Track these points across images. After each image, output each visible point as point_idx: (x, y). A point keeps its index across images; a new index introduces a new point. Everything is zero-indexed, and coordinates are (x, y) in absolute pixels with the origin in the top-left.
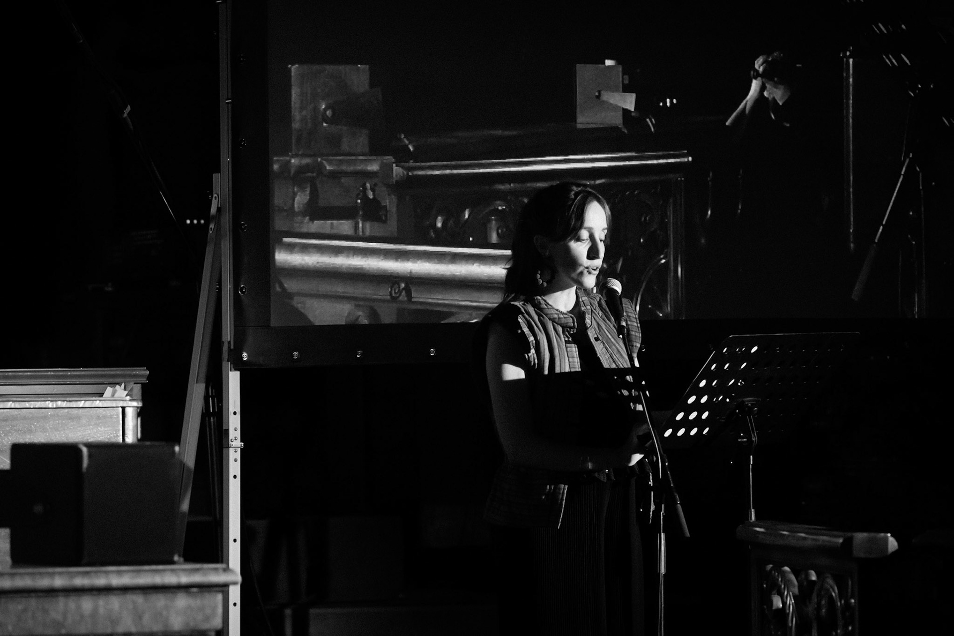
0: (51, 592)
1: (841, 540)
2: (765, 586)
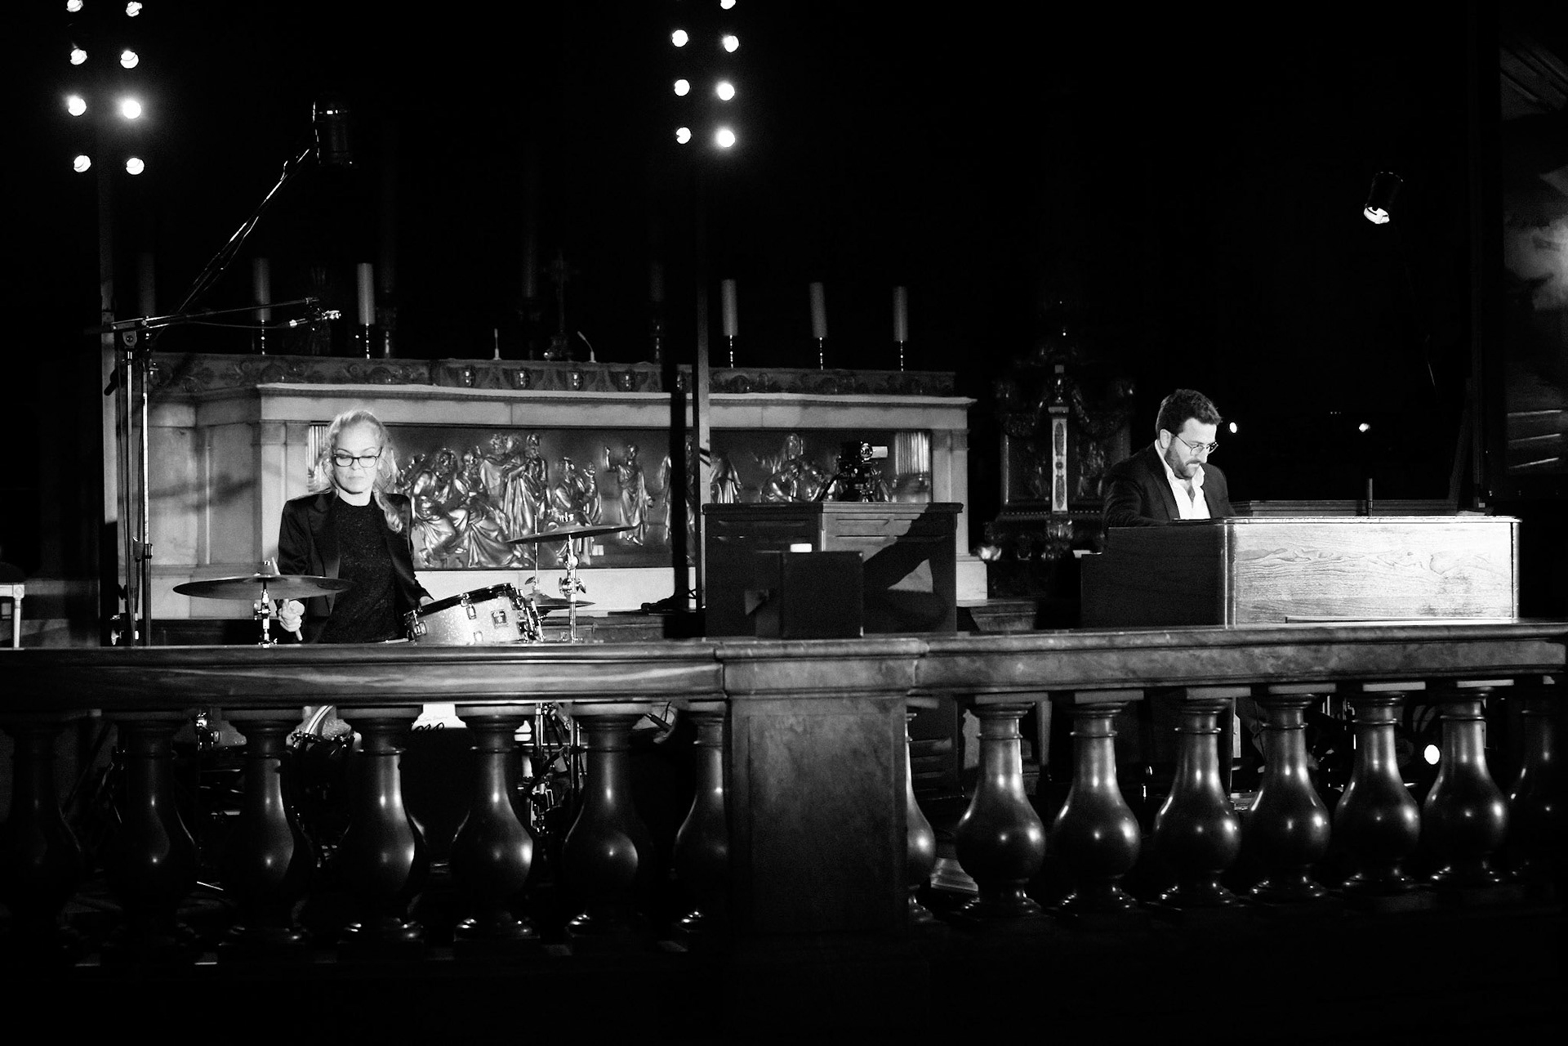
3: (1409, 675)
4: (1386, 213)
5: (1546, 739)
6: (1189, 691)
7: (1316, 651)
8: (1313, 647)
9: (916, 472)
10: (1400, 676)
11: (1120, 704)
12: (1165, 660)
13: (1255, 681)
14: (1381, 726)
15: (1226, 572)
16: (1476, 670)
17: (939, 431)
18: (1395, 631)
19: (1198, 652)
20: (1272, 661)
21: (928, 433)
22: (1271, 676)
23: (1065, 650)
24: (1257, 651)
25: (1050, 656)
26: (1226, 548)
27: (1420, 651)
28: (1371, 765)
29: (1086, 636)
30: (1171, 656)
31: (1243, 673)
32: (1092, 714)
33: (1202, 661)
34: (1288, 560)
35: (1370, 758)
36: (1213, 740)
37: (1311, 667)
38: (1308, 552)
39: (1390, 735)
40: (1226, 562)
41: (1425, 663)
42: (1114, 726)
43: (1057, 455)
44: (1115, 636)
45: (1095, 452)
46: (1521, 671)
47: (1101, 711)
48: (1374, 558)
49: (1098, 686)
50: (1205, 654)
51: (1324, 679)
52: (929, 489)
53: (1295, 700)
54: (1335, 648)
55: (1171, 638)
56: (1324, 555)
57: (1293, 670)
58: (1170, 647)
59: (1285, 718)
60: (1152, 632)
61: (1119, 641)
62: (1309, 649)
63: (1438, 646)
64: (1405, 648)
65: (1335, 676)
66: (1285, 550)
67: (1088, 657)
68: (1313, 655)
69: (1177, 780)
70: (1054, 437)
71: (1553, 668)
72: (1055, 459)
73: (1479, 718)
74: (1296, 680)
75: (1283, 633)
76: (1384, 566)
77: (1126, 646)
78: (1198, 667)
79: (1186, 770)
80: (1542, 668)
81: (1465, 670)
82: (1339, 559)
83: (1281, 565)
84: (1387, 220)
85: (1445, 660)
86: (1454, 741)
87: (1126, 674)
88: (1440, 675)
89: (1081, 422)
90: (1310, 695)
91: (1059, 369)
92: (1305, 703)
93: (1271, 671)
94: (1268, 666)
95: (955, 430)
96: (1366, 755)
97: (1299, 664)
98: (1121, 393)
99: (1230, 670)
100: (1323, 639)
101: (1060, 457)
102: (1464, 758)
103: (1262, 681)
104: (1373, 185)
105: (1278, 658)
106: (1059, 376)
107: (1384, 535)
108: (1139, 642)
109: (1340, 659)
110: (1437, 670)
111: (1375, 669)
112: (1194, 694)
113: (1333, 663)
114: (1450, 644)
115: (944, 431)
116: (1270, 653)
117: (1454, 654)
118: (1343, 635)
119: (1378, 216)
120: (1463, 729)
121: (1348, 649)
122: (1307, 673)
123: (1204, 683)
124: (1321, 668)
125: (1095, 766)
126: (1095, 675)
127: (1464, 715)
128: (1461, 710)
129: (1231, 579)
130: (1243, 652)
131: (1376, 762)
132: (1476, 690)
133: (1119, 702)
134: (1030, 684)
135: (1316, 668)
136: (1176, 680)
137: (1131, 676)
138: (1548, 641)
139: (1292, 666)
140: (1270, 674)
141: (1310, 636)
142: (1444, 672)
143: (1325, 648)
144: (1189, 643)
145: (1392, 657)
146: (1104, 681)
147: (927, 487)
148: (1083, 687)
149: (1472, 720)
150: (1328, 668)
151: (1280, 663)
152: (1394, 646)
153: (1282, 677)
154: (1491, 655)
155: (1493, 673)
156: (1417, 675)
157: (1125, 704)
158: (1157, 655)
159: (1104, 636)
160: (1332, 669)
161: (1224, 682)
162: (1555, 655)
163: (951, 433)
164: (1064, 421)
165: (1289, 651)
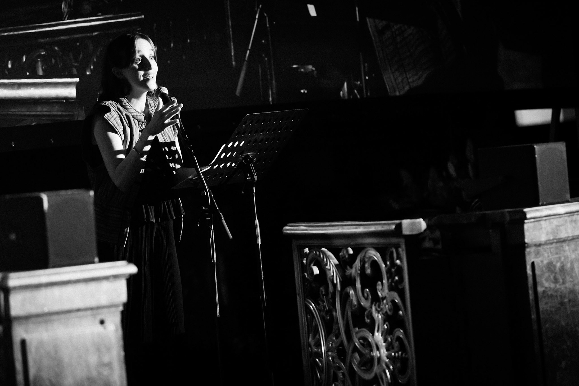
0: (38, 286)
2: (305, 261)
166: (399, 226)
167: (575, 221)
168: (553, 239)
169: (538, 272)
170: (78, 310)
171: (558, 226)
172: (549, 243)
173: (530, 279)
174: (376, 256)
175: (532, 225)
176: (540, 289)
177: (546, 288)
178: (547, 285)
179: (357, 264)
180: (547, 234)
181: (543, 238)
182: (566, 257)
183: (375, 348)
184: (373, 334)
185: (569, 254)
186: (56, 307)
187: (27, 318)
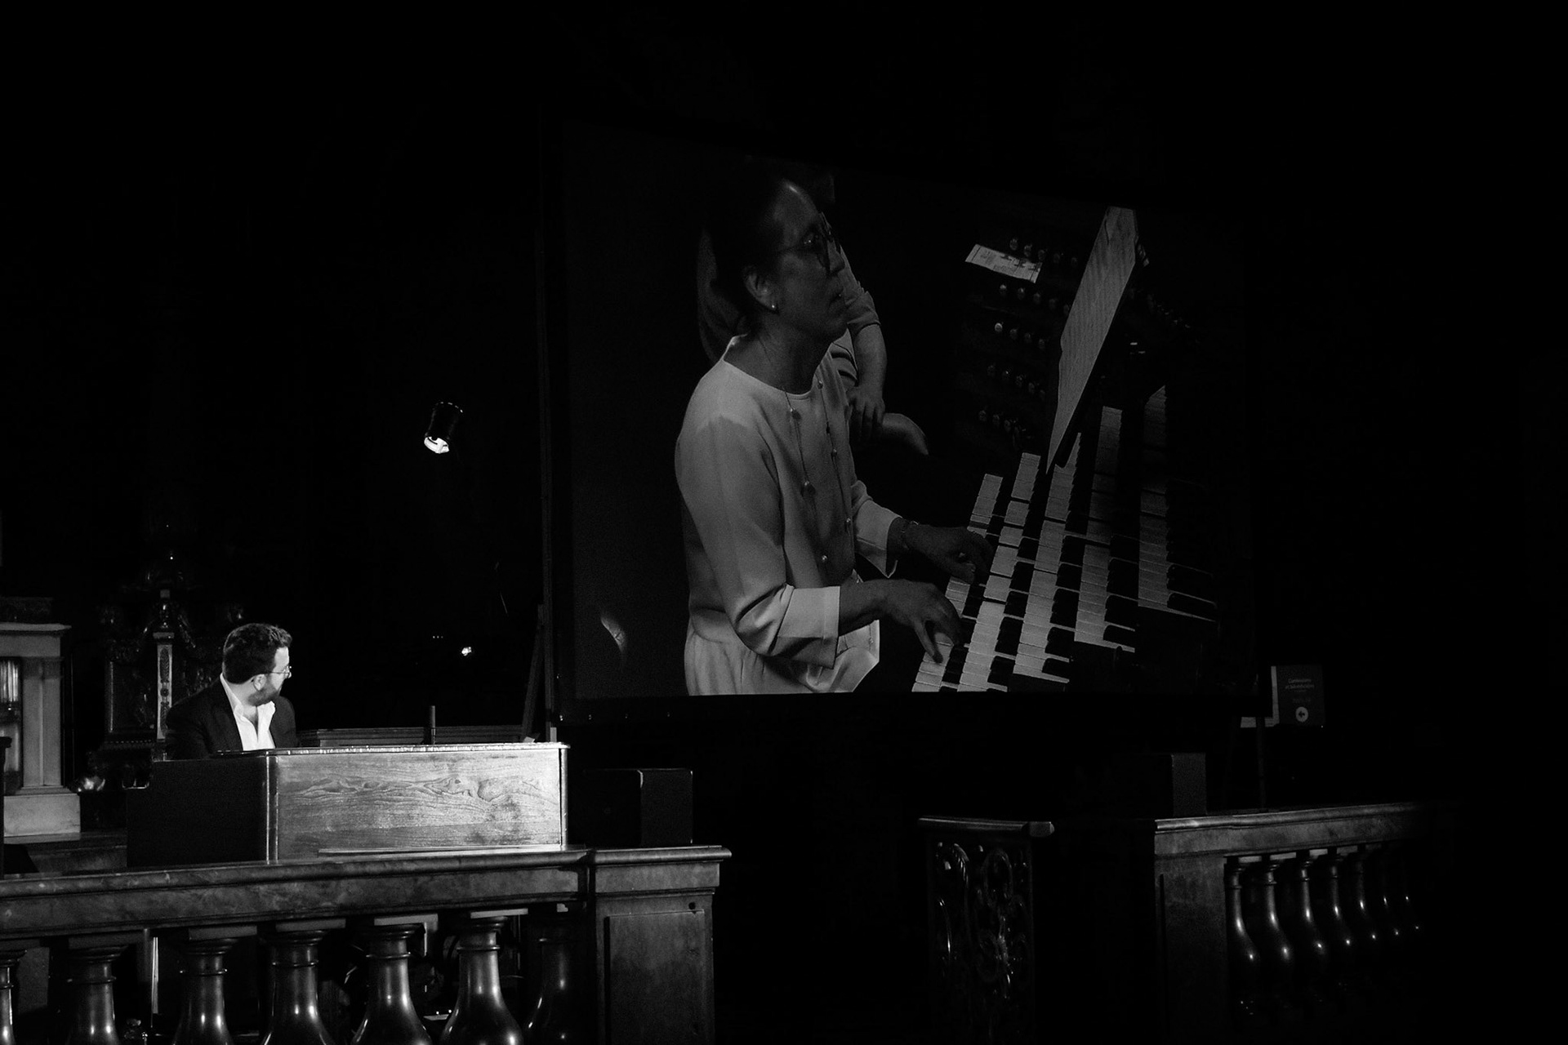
0: (627, 864)
1: (1021, 825)
3: (421, 908)
4: (445, 443)
5: (562, 967)
6: (192, 932)
7: (323, 886)
8: (321, 882)
9: (5, 701)
10: (412, 909)
11: (118, 948)
12: (165, 902)
13: (259, 919)
14: (395, 961)
15: (268, 804)
16: (490, 900)
17: (30, 659)
18: (405, 863)
19: (200, 892)
20: (277, 898)
21: (19, 662)
22: (276, 913)
23: (57, 894)
24: (263, 888)
25: (41, 901)
26: (268, 780)
27: (432, 883)
28: (384, 1000)
29: (79, 879)
30: (172, 896)
31: (247, 911)
32: (90, 960)
33: (204, 900)
34: (334, 791)
35: (384, 994)
36: (219, 982)
37: (318, 902)
38: (353, 783)
39: (403, 969)
40: (268, 794)
41: (437, 895)
42: (113, 971)
43: (162, 682)
44: (113, 878)
45: (202, 679)
46: (533, 900)
47: (99, 957)
48: (421, 786)
49: (93, 930)
50: (207, 893)
51: (333, 914)
52: (18, 719)
53: (304, 938)
54: (343, 883)
55: (171, 878)
56: (370, 785)
57: (300, 907)
58: (169, 887)
59: (295, 956)
60: (151, 872)
61: (115, 883)
62: (317, 885)
63: (450, 877)
64: (416, 880)
65: (341, 911)
66: (329, 781)
67: (82, 900)
68: (321, 890)
69: (180, 1026)
70: (159, 663)
71: (566, 897)
72: (160, 686)
73: (494, 948)
74: (303, 916)
75: (288, 869)
76: (430, 794)
77: (121, 888)
78: (200, 906)
79: (190, 1013)
80: (558, 896)
81: (476, 901)
82: (384, 788)
83: (327, 796)
84: (446, 449)
85: (457, 891)
86: (469, 972)
87: (123, 917)
88: (451, 906)
89: (187, 647)
90: (320, 931)
91: (165, 594)
92: (315, 940)
93: (276, 907)
94: (275, 903)
95: (48, 658)
96: (379, 991)
97: (307, 900)
98: (229, 616)
99: (232, 909)
100: (331, 875)
101: (165, 684)
102: (480, 990)
103: (267, 918)
104: (433, 415)
105: (284, 895)
106: (164, 601)
107: (431, 764)
108: (136, 883)
109: (350, 894)
110: (449, 902)
111: (384, 903)
112: (196, 935)
113: (342, 898)
114: (460, 876)
115: (35, 658)
116: (276, 890)
117: (466, 885)
118: (351, 869)
119: (438, 446)
120: (478, 960)
121: (357, 883)
122: (315, 909)
123: (210, 923)
124: (330, 904)
125: (93, 1014)
126: (90, 919)
127: (481, 946)
128: (476, 941)
129: (272, 812)
130: (246, 889)
131: (389, 997)
132: (488, 922)
133: (119, 946)
134: (20, 931)
135: (324, 904)
136: (178, 921)
137: (128, 918)
138: (560, 869)
139: (299, 903)
140: (275, 911)
141: (316, 871)
142: (458, 903)
143: (333, 883)
144: (191, 883)
145: (404, 890)
146: (100, 925)
147: (16, 717)
148: (77, 932)
149: (487, 950)
150: (335, 904)
151: (286, 899)
152: (405, 879)
153: (289, 914)
154: (503, 885)
155: (506, 902)
156: (429, 908)
157: (125, 947)
158: (157, 896)
159: (100, 878)
160: (341, 904)
161: (231, 921)
162: (567, 883)
163: (42, 661)
164: (169, 647)
165: (296, 887)
166: (1026, 827)
167: (1210, 836)
168: (1186, 853)
169: (1166, 886)
170: (667, 891)
171: (1191, 840)
172: (1181, 856)
173: (1158, 894)
174: (1005, 858)
175: (1162, 836)
176: (1168, 904)
177: (1175, 902)
178: (1175, 899)
179: (986, 862)
180: (1179, 847)
181: (1175, 851)
182: (1198, 872)
183: (997, 952)
184: (997, 937)
185: (1201, 870)
186: (643, 888)
187: (611, 896)
